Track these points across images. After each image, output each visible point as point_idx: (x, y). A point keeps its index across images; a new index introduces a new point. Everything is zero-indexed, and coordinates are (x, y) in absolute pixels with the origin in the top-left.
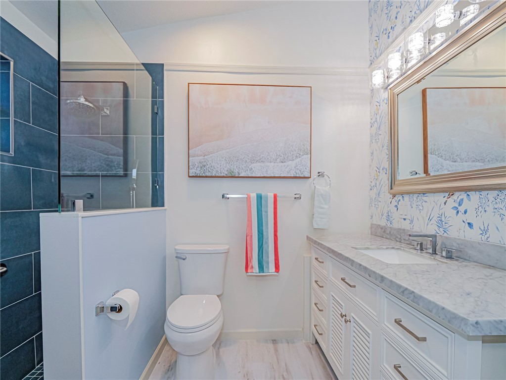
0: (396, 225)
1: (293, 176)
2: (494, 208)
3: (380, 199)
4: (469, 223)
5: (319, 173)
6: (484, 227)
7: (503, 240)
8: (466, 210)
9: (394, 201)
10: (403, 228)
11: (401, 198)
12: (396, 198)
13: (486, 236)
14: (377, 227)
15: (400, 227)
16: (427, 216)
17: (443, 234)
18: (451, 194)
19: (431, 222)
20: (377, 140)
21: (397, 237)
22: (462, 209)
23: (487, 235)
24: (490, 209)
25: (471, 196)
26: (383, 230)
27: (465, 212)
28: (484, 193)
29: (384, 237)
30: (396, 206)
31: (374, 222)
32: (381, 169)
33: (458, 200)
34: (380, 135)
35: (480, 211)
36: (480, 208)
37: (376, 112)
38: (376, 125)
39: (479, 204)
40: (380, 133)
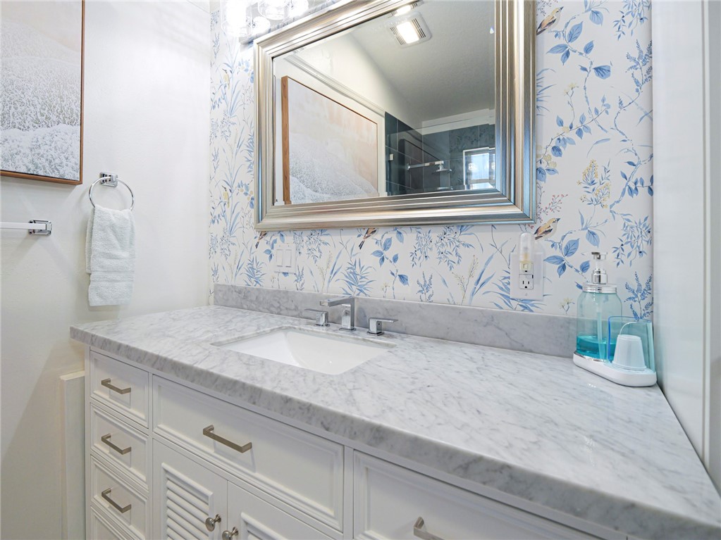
0: (267, 284)
1: (23, 170)
2: (439, 252)
3: (232, 240)
4: (401, 276)
5: (103, 175)
6: (425, 281)
7: (452, 297)
8: (397, 255)
9: (263, 242)
10: (282, 288)
11: (277, 237)
12: (267, 238)
13: (428, 294)
14: (229, 289)
15: (276, 288)
16: (328, 267)
17: (358, 295)
18: (371, 231)
19: (336, 277)
20: (227, 134)
21: (272, 306)
22: (389, 254)
23: (430, 293)
24: (433, 254)
25: (404, 235)
26: (242, 295)
27: (395, 259)
28: (424, 230)
29: (245, 306)
30: (268, 252)
31: (221, 281)
32: (236, 185)
33: (383, 241)
34: (234, 124)
35: (418, 257)
36: (418, 253)
37: (224, 83)
38: (223, 105)
39: (417, 246)
40: (232, 120)
